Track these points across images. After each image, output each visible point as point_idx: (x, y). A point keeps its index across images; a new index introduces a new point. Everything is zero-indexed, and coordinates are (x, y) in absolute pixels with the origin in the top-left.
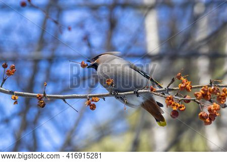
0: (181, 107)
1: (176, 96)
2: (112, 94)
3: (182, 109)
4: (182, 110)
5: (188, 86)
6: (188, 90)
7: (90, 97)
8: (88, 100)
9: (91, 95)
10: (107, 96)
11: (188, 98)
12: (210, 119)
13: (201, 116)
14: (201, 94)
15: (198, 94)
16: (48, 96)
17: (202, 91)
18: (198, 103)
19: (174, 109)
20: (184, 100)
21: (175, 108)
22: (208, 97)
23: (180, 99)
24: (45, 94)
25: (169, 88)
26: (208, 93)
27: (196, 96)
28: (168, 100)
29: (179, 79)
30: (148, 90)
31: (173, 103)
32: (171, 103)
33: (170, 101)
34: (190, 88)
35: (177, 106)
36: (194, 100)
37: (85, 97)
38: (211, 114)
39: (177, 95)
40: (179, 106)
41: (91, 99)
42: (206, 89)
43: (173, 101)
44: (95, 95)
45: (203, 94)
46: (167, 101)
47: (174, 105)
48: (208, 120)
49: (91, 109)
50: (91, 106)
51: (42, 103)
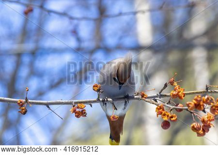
0: (172, 117)
1: (167, 104)
2: (99, 100)
3: (173, 119)
4: (174, 121)
5: (180, 93)
6: (180, 98)
7: (76, 103)
8: (74, 106)
9: (76, 101)
10: (94, 102)
11: (180, 106)
12: (203, 130)
13: (193, 127)
14: (193, 103)
15: (190, 104)
16: (30, 102)
17: (194, 101)
18: (191, 113)
19: (164, 119)
20: (176, 109)
21: (166, 118)
22: (201, 107)
23: (172, 107)
24: (26, 99)
25: (161, 94)
26: (201, 103)
27: (188, 105)
28: (159, 109)
29: (172, 85)
30: (138, 96)
31: (163, 113)
32: (162, 113)
33: (161, 110)
34: (183, 96)
35: (168, 116)
36: (187, 110)
37: (70, 103)
38: (204, 126)
39: (169, 103)
40: (170, 115)
41: (76, 105)
42: (199, 99)
43: (163, 110)
44: (80, 101)
45: (195, 104)
46: (157, 110)
47: (165, 115)
48: (201, 132)
49: (76, 116)
50: (76, 113)
51: (23, 109)
